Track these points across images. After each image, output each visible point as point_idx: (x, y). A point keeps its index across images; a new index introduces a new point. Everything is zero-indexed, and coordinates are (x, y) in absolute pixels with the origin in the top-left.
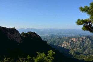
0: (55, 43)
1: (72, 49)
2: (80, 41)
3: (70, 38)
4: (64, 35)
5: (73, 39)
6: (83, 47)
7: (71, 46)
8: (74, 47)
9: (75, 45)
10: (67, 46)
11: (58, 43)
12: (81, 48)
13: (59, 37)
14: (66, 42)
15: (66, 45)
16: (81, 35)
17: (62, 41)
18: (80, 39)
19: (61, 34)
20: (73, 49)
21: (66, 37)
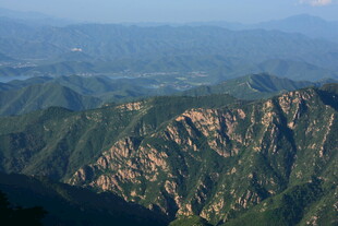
0: (28, 154)
1: (185, 210)
2: (257, 128)
3: (167, 106)
4: (114, 77)
5: (196, 116)
6: (283, 183)
7: (181, 182)
8: (210, 187)
9: (219, 164)
10: (145, 184)
11: (62, 154)
12: (263, 194)
13: (73, 102)
14: (137, 143)
15: (140, 168)
16: (263, 82)
17: (101, 140)
18: (259, 116)
19: (88, 67)
20: (197, 209)
21: (134, 95)
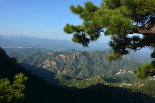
0: (31, 61)
1: (59, 72)
2: (72, 58)
3: (56, 54)
4: (47, 48)
5: (61, 56)
6: (76, 68)
7: (58, 67)
8: (63, 68)
9: (65, 64)
10: (52, 67)
11: (37, 61)
12: (72, 70)
13: (40, 52)
14: (51, 60)
15: (51, 64)
16: (73, 50)
17: (44, 59)
18: (72, 56)
19: (43, 46)
20: (61, 72)
21: (51, 52)
